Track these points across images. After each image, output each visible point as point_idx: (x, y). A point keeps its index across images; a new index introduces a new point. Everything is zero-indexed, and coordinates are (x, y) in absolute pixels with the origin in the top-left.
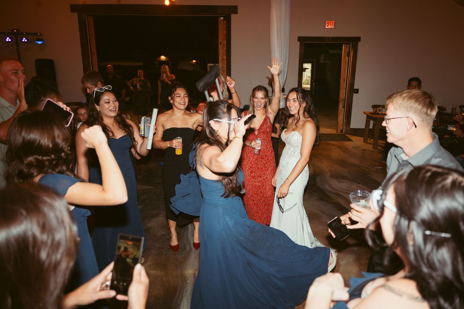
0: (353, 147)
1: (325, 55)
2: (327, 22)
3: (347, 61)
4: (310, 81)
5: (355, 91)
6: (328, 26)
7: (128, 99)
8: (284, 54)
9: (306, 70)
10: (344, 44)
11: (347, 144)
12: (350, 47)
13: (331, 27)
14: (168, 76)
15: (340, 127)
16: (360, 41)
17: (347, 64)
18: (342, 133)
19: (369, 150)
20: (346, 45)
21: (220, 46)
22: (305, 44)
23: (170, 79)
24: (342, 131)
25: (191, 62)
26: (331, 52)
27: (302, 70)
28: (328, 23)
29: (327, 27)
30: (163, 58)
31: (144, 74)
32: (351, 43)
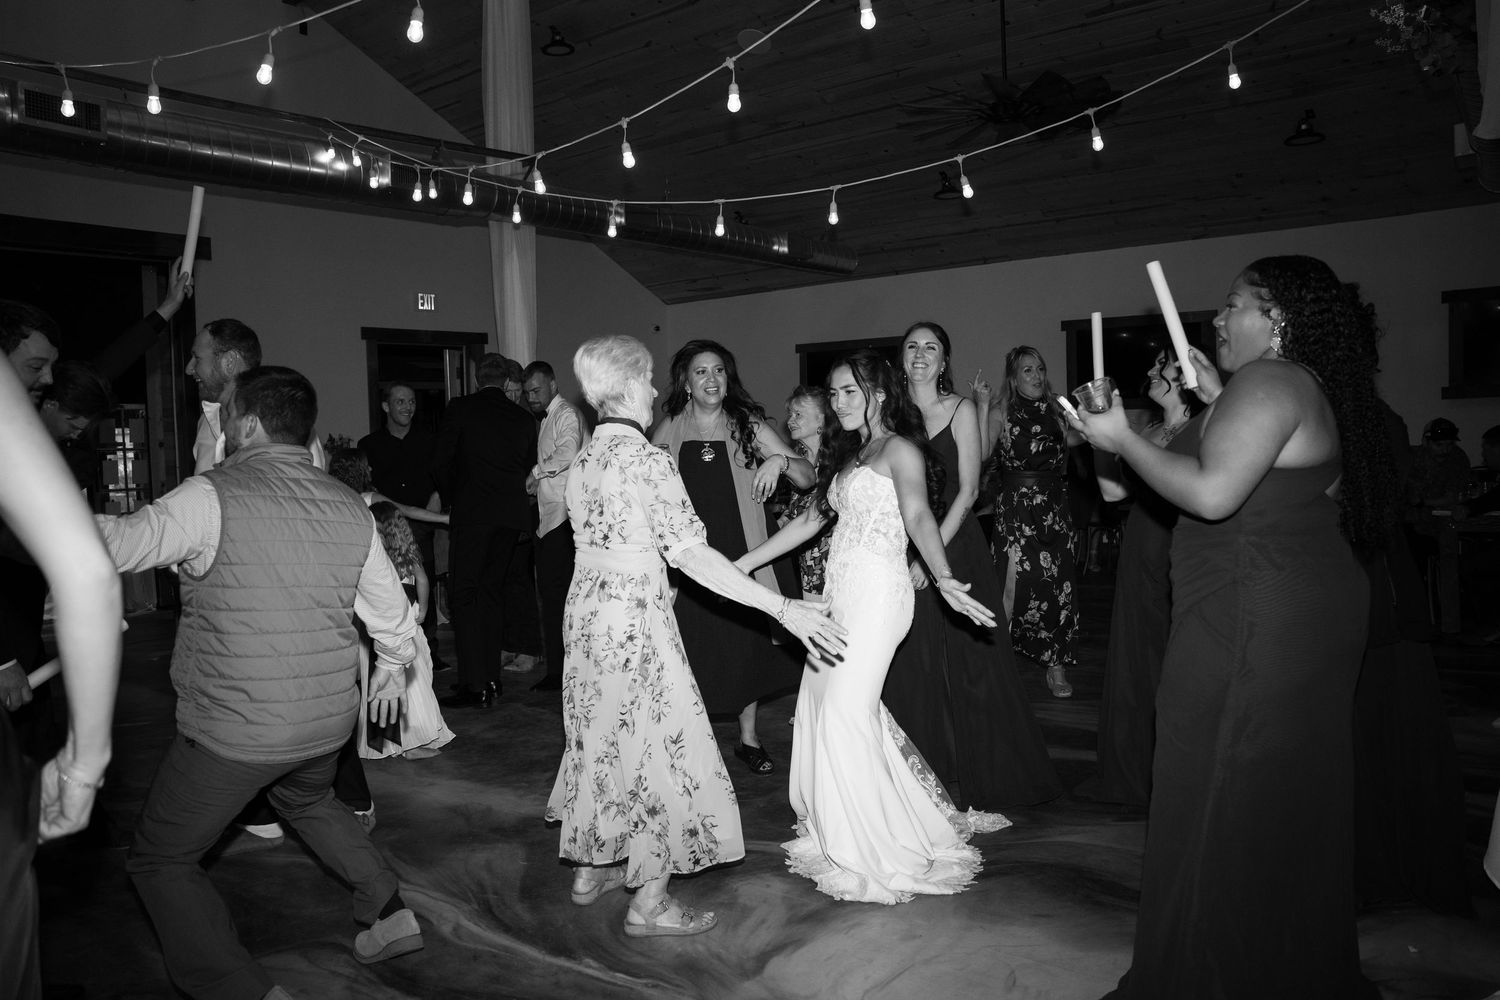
2: (420, 294)
6: (423, 305)
10: (449, 348)
12: (461, 356)
13: (430, 308)
16: (487, 343)
20: (452, 351)
22: (380, 345)
28: (422, 298)
32: (464, 347)
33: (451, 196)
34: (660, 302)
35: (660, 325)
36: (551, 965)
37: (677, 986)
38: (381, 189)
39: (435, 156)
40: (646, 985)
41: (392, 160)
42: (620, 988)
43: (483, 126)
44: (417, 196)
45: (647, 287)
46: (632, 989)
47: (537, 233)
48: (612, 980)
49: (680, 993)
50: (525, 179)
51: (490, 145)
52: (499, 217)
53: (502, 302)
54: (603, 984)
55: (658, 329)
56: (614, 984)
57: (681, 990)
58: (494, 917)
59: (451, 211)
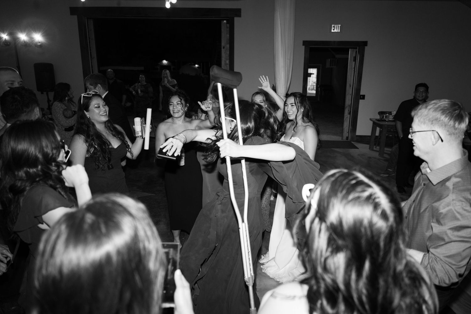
0: (359, 155)
1: (330, 60)
2: (333, 25)
3: (353, 66)
4: (315, 87)
5: (362, 97)
6: (334, 30)
7: (129, 104)
8: (288, 59)
9: (312, 75)
10: (351, 48)
11: (352, 151)
12: (356, 51)
13: (337, 31)
14: (169, 81)
15: (346, 134)
16: (367, 46)
17: (354, 69)
18: (348, 140)
19: (375, 158)
20: (352, 49)
21: (223, 51)
22: (310, 47)
23: (171, 84)
24: (347, 138)
25: (194, 66)
26: (338, 56)
27: (307, 75)
28: (334, 27)
29: (332, 31)
30: (165, 62)
31: (146, 79)
32: (358, 47)
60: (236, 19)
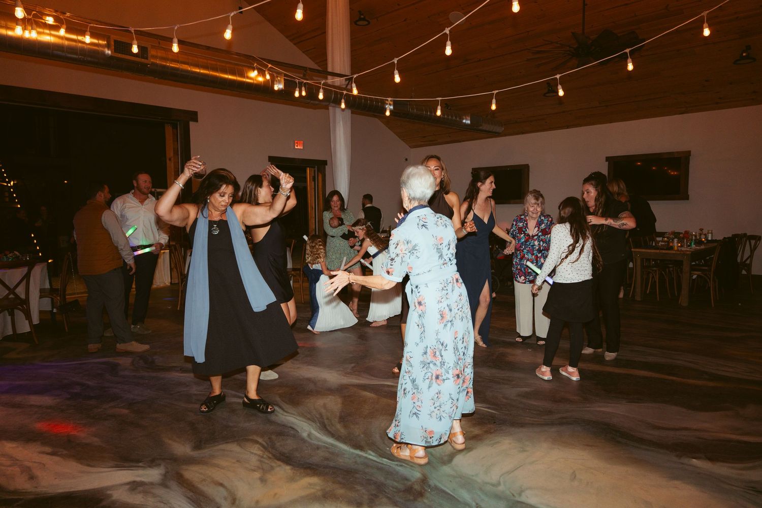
2: (296, 141)
3: (313, 187)
6: (297, 146)
10: (309, 167)
12: (315, 171)
13: (301, 148)
16: (326, 165)
17: (314, 190)
20: (311, 169)
21: (169, 163)
28: (297, 143)
32: (316, 167)
33: (312, 94)
34: (408, 147)
35: (406, 157)
36: (353, 453)
37: (412, 466)
38: (280, 91)
39: (304, 75)
40: (397, 465)
41: (284, 76)
42: (385, 466)
43: (327, 60)
44: (297, 94)
45: (402, 140)
46: (390, 466)
47: (352, 113)
48: (381, 462)
49: (413, 470)
50: (346, 87)
51: (330, 70)
52: (334, 105)
53: (335, 146)
54: (377, 463)
55: (406, 160)
56: (382, 464)
57: (413, 468)
58: (327, 430)
59: (312, 102)
60: (192, 124)
